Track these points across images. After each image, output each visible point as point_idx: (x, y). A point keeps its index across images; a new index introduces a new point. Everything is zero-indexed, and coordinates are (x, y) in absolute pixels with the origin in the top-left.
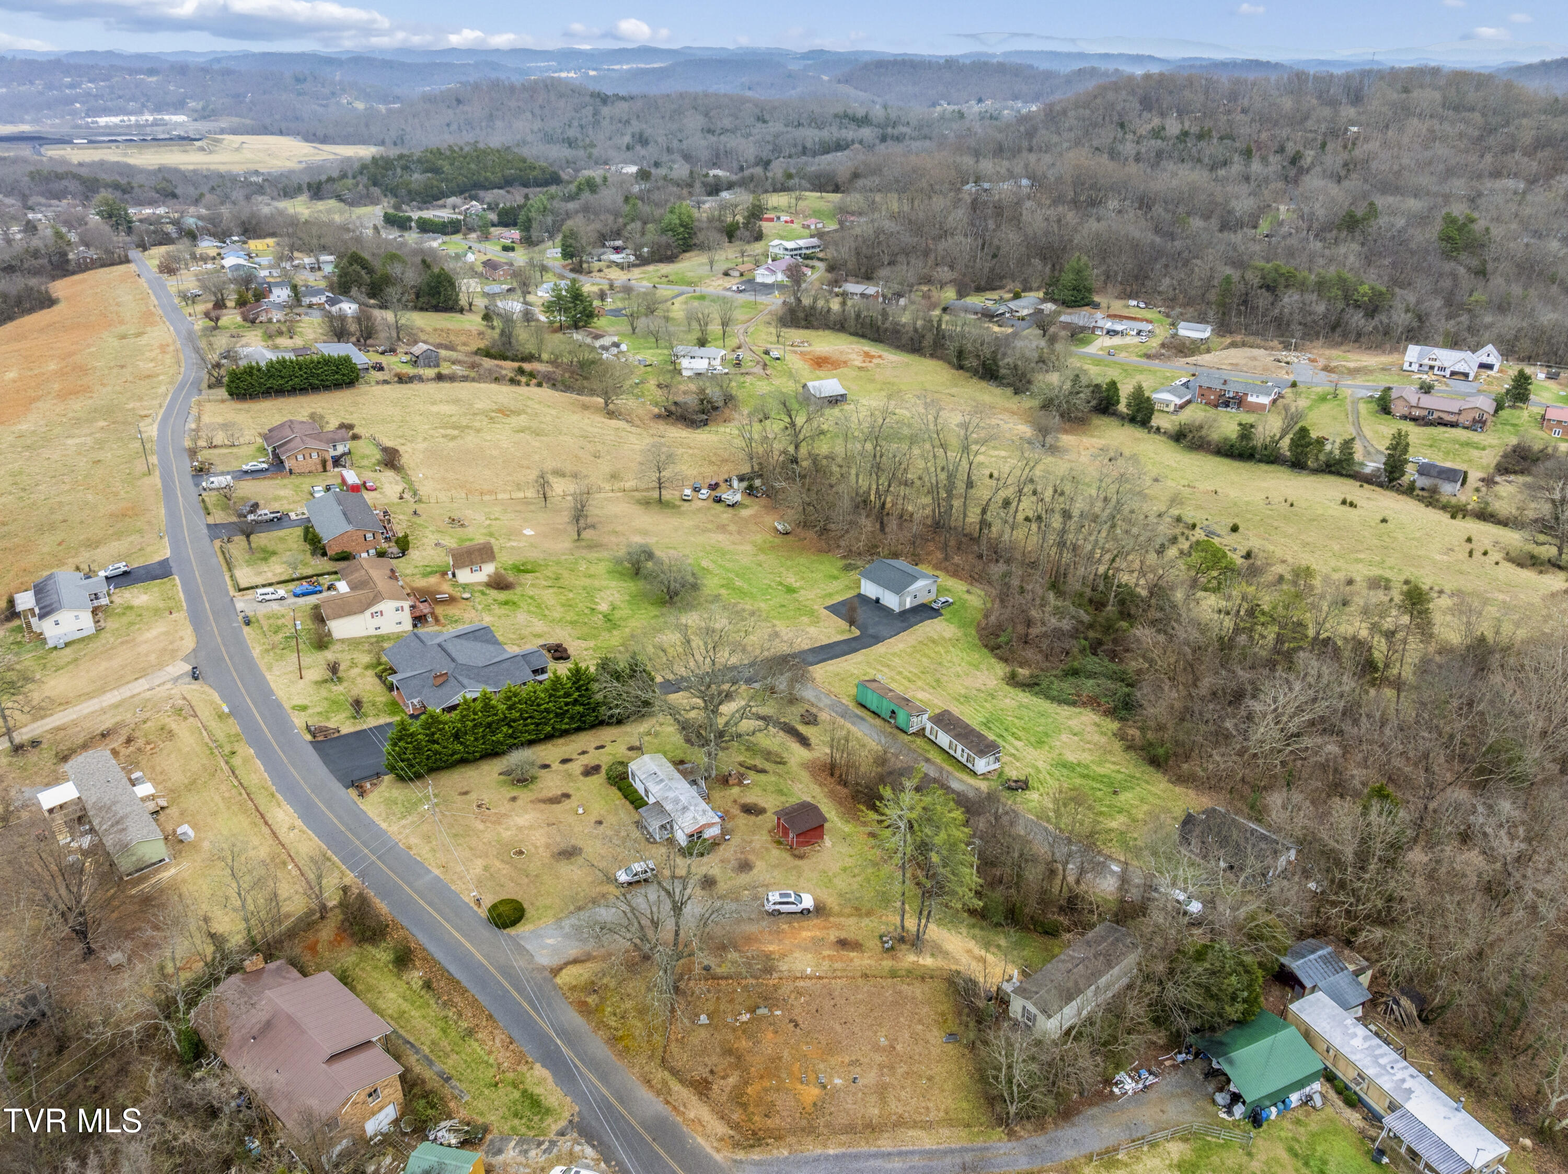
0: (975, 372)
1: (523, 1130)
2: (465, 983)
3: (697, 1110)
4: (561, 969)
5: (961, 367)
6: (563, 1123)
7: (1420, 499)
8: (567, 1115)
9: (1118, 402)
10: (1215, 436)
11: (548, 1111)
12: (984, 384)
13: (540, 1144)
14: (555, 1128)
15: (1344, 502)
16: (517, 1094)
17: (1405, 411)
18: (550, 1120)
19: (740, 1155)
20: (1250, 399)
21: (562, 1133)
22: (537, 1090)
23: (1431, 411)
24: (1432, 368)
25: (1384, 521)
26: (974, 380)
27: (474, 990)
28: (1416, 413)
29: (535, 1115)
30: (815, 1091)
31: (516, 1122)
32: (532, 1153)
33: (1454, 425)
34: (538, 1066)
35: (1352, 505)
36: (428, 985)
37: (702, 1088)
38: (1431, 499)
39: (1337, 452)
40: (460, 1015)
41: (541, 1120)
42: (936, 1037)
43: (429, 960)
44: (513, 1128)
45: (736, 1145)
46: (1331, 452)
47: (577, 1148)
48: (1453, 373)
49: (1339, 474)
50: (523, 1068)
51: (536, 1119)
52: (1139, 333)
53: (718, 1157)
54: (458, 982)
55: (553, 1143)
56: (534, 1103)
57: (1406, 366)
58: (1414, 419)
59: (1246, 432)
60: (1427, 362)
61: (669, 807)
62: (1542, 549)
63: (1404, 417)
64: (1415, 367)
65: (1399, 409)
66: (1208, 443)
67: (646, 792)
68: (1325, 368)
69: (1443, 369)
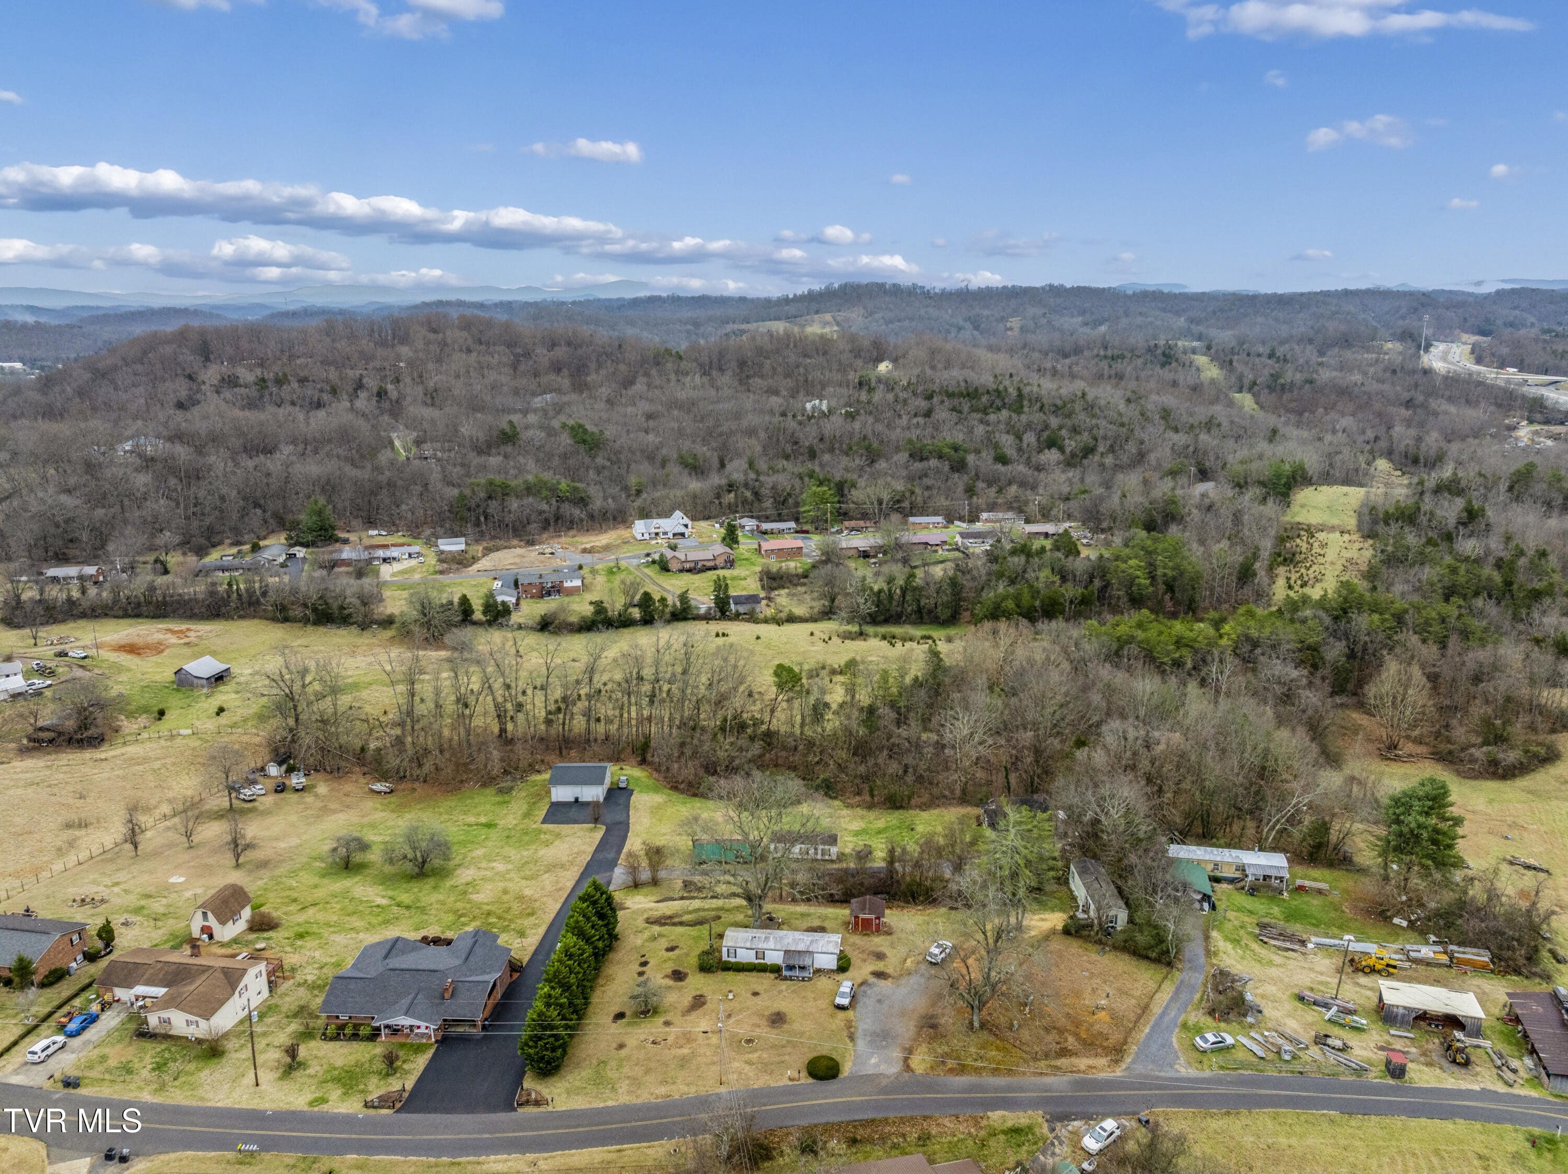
0: (305, 621)
1: (1035, 1147)
2: (880, 1116)
3: (1082, 1063)
4: (908, 1066)
5: (286, 620)
6: (1045, 1125)
7: (748, 621)
8: (1040, 1120)
9: (473, 612)
10: (574, 619)
11: (1030, 1128)
12: (322, 629)
13: (1053, 1144)
14: (1045, 1131)
15: (717, 635)
16: (1002, 1137)
17: (679, 566)
18: (1037, 1130)
19: (1124, 1066)
20: (566, 585)
21: (1053, 1130)
22: (1009, 1124)
23: (696, 562)
24: (657, 534)
25: (758, 638)
26: (310, 628)
27: (891, 1115)
28: (687, 566)
29: (1027, 1134)
30: (1104, 1013)
31: (1024, 1148)
32: (1057, 1151)
33: (715, 568)
34: (989, 1113)
35: (724, 635)
36: (853, 1142)
37: (1064, 1052)
38: (752, 618)
39: (678, 604)
40: (904, 1136)
41: (1033, 1134)
42: (1094, 957)
43: (829, 1129)
44: (1028, 1152)
45: (1117, 1062)
46: (674, 605)
47: (1070, 1128)
48: (674, 535)
49: (685, 619)
50: (984, 1123)
51: (1030, 1137)
52: (410, 555)
53: (1119, 1074)
54: (873, 1121)
55: (1057, 1137)
56: (1016, 1131)
57: (639, 537)
58: (689, 570)
59: (599, 608)
60: (653, 530)
61: (801, 947)
62: (850, 628)
63: (681, 571)
64: (647, 536)
65: (674, 566)
66: (571, 624)
67: (760, 954)
68: (585, 551)
69: (665, 533)
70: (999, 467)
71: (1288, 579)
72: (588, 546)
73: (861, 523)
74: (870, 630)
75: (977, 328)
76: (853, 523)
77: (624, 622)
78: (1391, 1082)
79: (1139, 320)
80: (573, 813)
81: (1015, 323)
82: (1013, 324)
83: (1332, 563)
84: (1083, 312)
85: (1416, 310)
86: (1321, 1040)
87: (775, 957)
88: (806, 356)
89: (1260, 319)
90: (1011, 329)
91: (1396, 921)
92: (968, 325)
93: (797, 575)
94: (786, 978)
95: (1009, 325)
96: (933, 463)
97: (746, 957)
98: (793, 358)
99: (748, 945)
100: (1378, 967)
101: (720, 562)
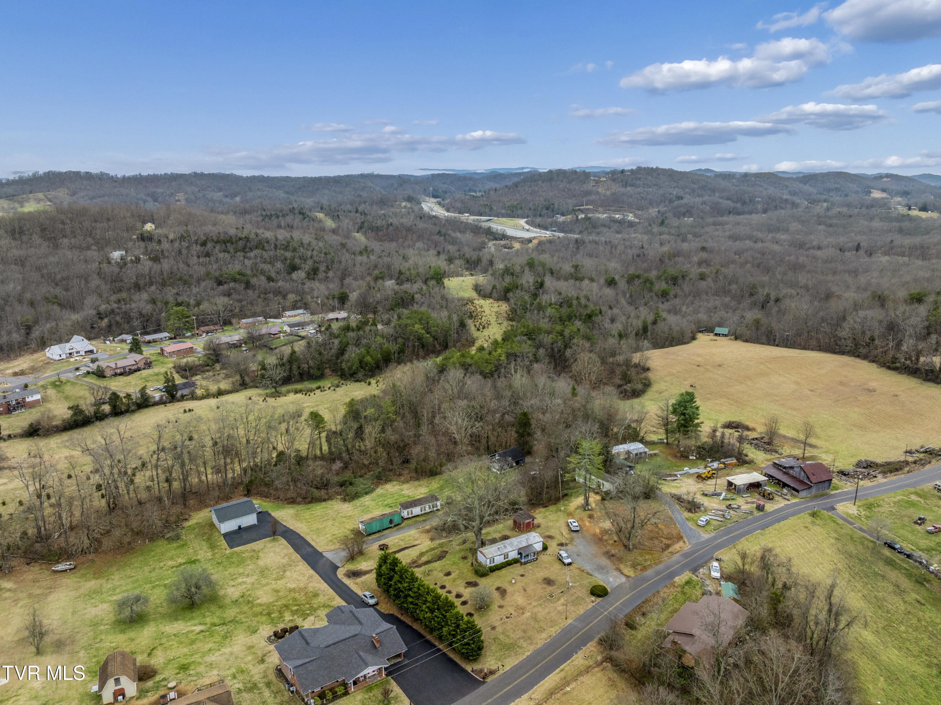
3: (676, 547)
4: (626, 576)
6: (693, 576)
8: (690, 574)
10: (56, 422)
11: (690, 579)
13: (703, 582)
14: (696, 578)
15: (185, 411)
17: (112, 372)
19: (688, 543)
20: (27, 400)
21: (697, 576)
22: (683, 581)
23: (124, 368)
24: (71, 354)
27: (645, 598)
28: (117, 371)
29: (692, 582)
31: (697, 587)
32: (706, 583)
33: (139, 370)
34: (674, 580)
35: (190, 410)
36: (643, 615)
37: (667, 546)
39: (140, 396)
40: (657, 604)
41: (694, 581)
44: (699, 588)
45: (684, 542)
46: (138, 397)
47: (702, 572)
48: (86, 352)
49: (147, 406)
50: (676, 584)
53: (690, 546)
55: (701, 578)
56: (688, 583)
57: (58, 358)
58: (121, 374)
59: (76, 409)
60: (69, 351)
61: (524, 544)
62: (268, 391)
63: (116, 375)
64: (64, 356)
65: (108, 373)
66: (57, 427)
67: (506, 556)
68: (15, 374)
69: (78, 352)
70: (272, 284)
71: (475, 326)
72: (17, 370)
73: (212, 327)
74: (284, 389)
75: (155, 200)
76: (206, 328)
77: (100, 417)
78: (762, 513)
79: (259, 193)
80: (245, 536)
81: (181, 196)
82: (180, 198)
83: (490, 315)
84: (220, 190)
85: (401, 185)
86: (729, 507)
87: (513, 555)
88: (96, 221)
89: (326, 191)
90: (179, 201)
91: (691, 458)
92: (149, 199)
93: (200, 365)
94: (525, 563)
95: (177, 198)
96: (232, 285)
97: (499, 560)
98: (87, 224)
99: (499, 553)
100: (709, 476)
101: (141, 365)
